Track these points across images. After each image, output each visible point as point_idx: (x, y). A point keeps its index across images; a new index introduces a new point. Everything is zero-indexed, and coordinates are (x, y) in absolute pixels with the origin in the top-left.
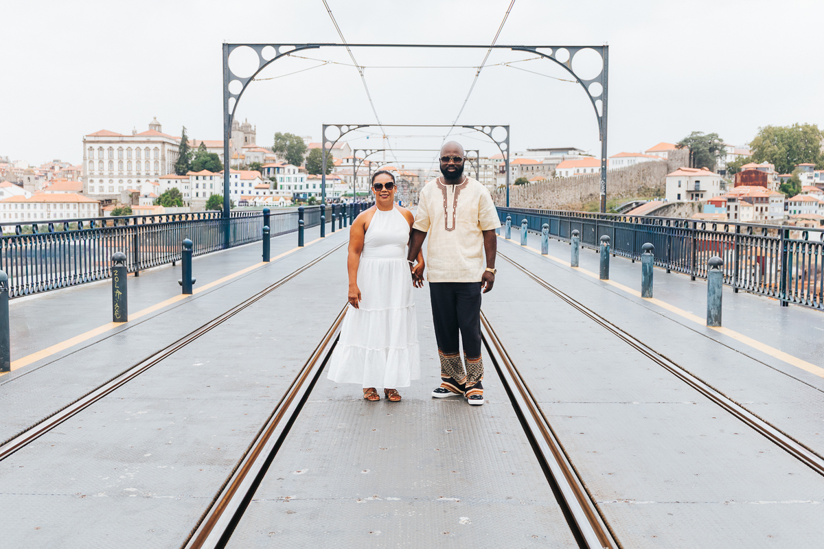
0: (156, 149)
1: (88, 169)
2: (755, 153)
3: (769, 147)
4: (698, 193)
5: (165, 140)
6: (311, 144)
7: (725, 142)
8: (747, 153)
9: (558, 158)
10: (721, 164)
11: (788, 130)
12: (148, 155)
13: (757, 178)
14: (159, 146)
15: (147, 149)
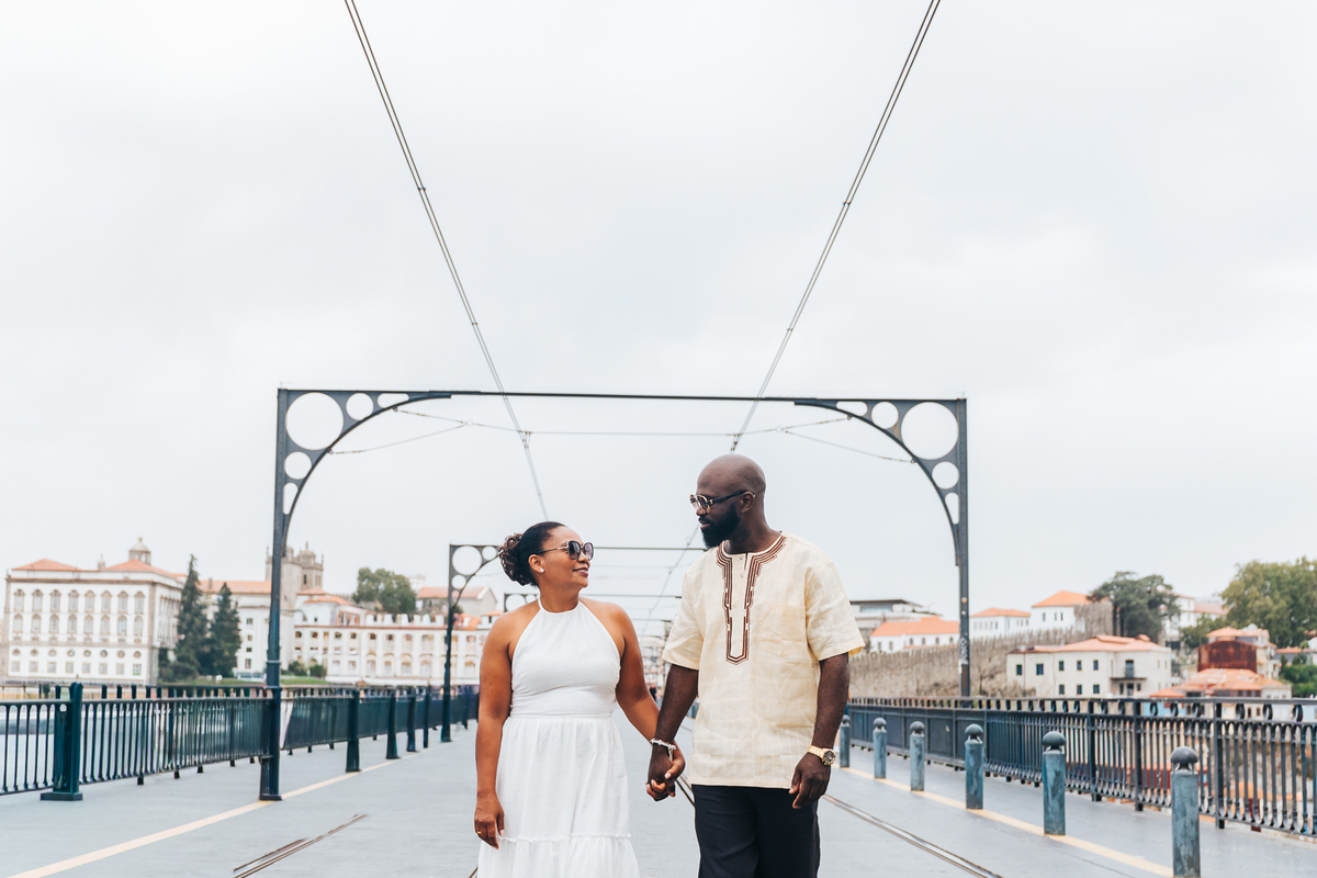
0: (139, 595)
1: (11, 630)
2: (1232, 611)
3: (1256, 598)
4: (1131, 682)
5: (156, 579)
6: (423, 589)
7: (1176, 591)
8: (1218, 610)
9: (875, 619)
10: (1171, 630)
11: (1289, 569)
12: (123, 605)
13: (1238, 656)
14: (145, 589)
15: (123, 595)
